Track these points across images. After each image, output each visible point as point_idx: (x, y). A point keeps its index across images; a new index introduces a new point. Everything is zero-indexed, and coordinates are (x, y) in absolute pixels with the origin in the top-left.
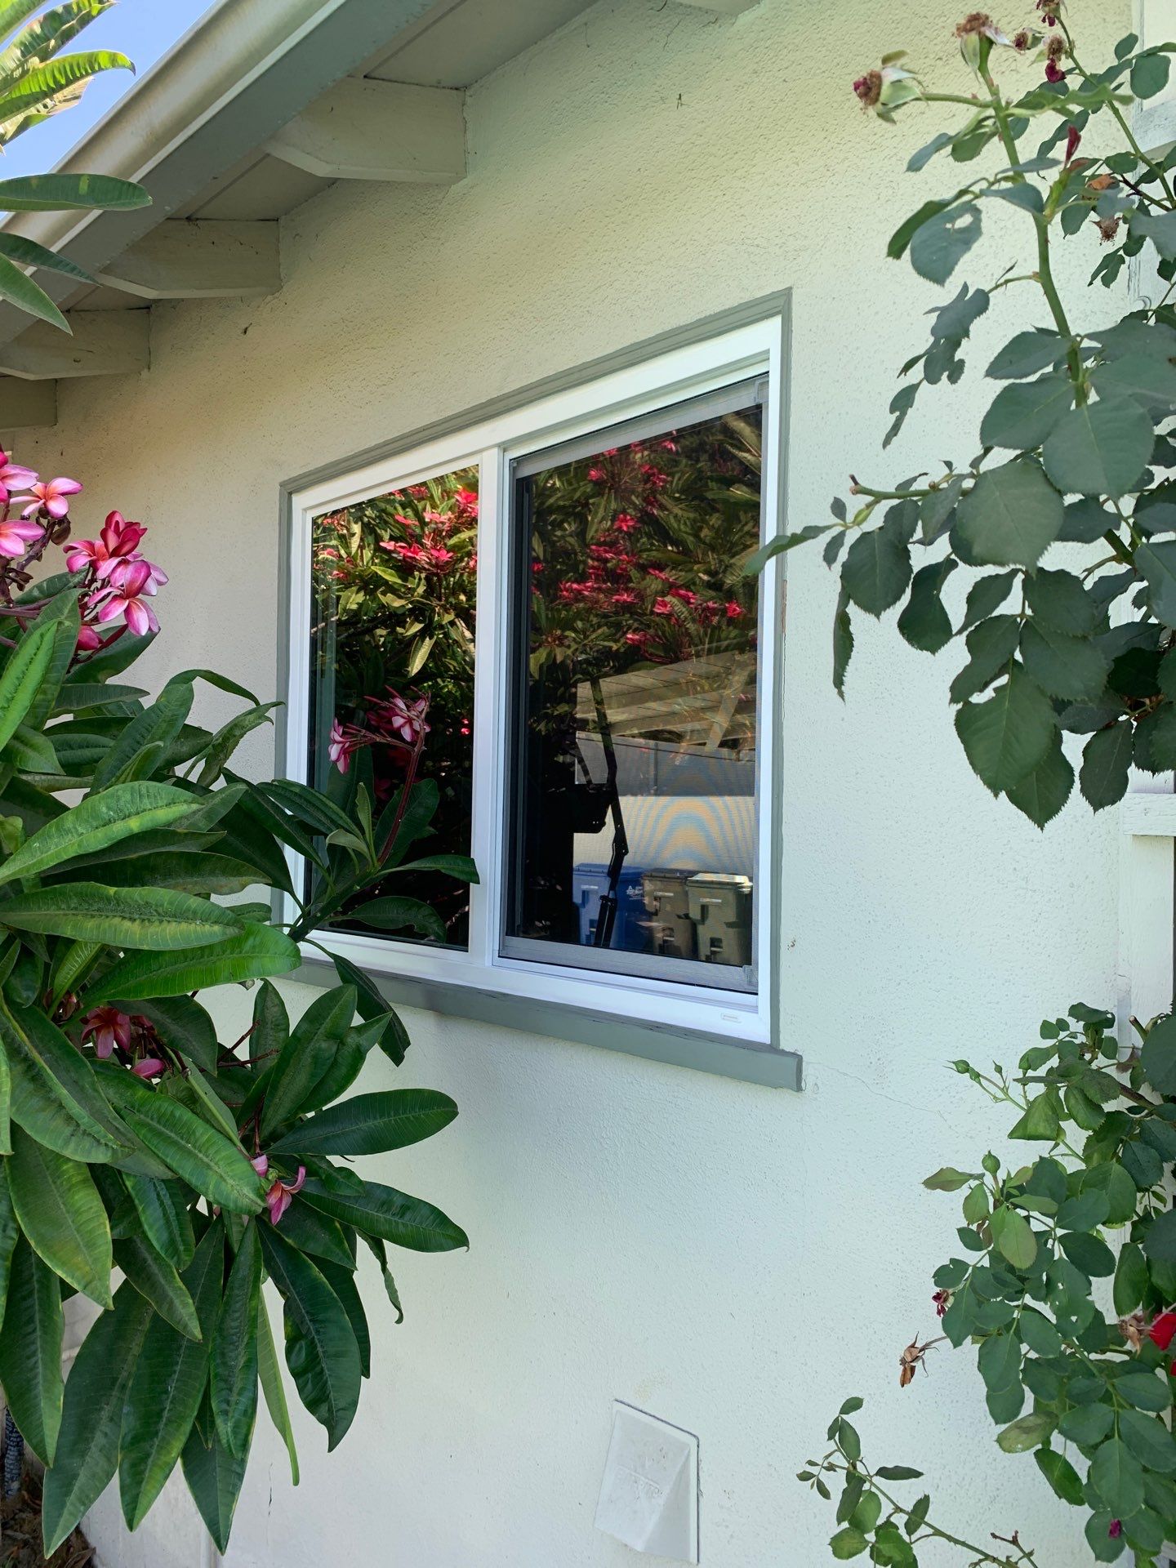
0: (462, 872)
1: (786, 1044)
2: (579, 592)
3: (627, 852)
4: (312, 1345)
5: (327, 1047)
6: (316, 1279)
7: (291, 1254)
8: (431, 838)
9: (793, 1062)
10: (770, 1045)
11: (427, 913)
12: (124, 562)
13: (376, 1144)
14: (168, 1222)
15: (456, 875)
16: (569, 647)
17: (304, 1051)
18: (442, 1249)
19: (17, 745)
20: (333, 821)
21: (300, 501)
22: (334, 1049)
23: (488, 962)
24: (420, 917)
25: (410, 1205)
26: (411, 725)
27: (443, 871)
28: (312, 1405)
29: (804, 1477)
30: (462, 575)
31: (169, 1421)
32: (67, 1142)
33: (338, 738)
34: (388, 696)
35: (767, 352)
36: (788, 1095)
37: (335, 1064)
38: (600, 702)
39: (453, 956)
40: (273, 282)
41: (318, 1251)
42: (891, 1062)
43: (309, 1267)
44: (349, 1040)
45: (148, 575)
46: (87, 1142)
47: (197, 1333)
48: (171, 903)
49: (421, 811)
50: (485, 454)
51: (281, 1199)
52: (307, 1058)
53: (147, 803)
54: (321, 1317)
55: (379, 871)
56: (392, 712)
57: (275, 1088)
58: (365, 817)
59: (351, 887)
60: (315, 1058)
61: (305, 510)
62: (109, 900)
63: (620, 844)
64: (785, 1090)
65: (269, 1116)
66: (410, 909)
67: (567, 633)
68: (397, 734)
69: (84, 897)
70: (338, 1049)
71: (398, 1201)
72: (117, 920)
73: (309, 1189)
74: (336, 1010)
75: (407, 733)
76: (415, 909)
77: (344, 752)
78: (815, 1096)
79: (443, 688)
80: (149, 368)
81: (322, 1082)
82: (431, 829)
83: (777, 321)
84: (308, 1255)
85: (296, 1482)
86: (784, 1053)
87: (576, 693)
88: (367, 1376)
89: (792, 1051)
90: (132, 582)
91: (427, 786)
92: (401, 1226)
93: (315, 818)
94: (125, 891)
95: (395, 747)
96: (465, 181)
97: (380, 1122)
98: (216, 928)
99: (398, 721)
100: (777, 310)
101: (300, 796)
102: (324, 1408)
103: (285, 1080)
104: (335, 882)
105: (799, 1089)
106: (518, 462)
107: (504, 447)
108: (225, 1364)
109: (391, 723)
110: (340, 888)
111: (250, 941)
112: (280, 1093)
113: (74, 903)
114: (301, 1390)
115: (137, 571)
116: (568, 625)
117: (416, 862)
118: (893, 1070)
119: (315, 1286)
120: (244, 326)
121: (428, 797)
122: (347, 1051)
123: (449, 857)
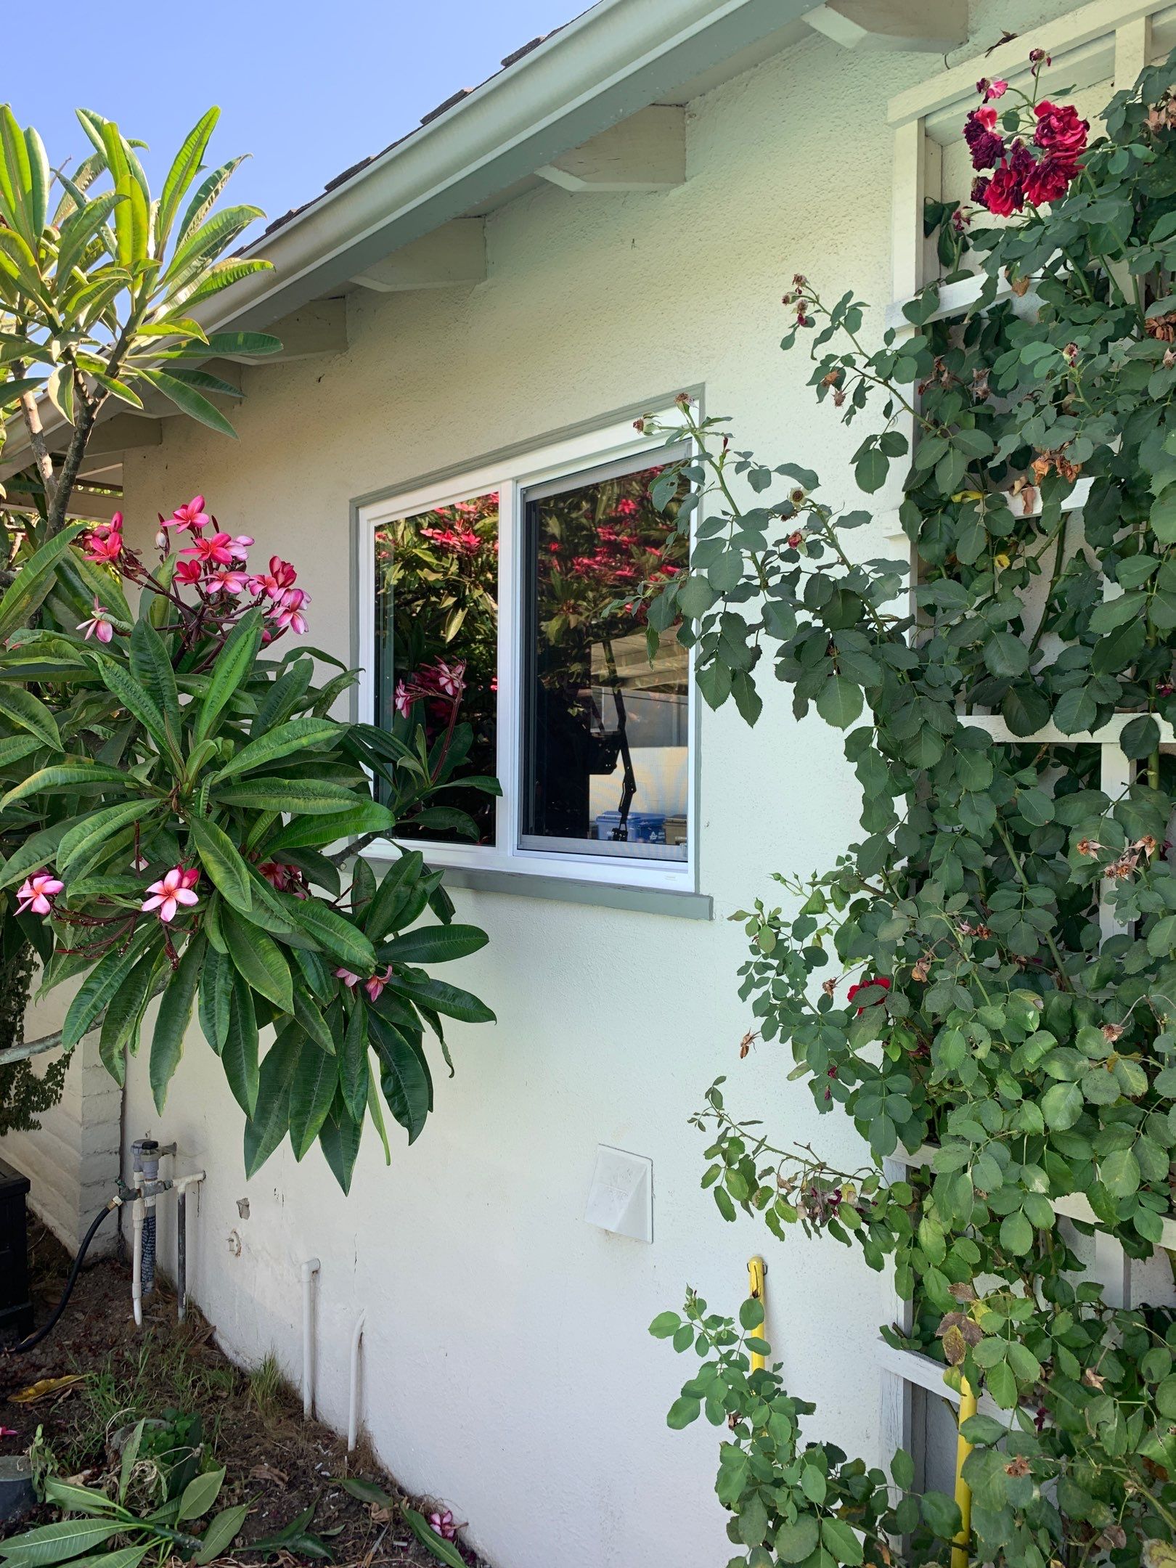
0: (490, 788)
1: (703, 891)
2: (589, 566)
4: (397, 1080)
5: (404, 890)
6: (398, 1039)
7: (382, 1023)
8: (468, 765)
9: (707, 901)
10: (694, 893)
11: (465, 819)
12: (288, 591)
13: (435, 958)
14: (319, 976)
15: (486, 790)
16: (580, 614)
17: (388, 896)
18: (479, 1021)
19: (233, 699)
20: (399, 752)
21: (365, 514)
22: (409, 891)
23: (509, 853)
24: (459, 821)
25: (458, 993)
26: (453, 684)
27: (475, 787)
28: (398, 1116)
29: (691, 1121)
30: (488, 556)
31: (316, 1106)
32: (267, 922)
33: (403, 694)
34: (437, 664)
36: (705, 923)
37: (409, 902)
38: (611, 660)
39: (485, 850)
40: (342, 345)
41: (400, 1022)
43: (394, 1032)
44: (418, 887)
45: (303, 598)
46: (278, 922)
47: (333, 1050)
48: (321, 788)
49: (460, 746)
50: (503, 484)
51: (377, 986)
52: (392, 898)
53: (310, 730)
54: (403, 1063)
55: (432, 787)
56: (439, 674)
57: (372, 916)
58: (421, 749)
59: (412, 799)
60: (397, 897)
61: (369, 521)
62: (284, 787)
63: (629, 785)
64: (703, 920)
66: (452, 815)
67: (580, 602)
68: (444, 691)
69: (269, 787)
70: (412, 892)
71: (450, 992)
72: (290, 799)
73: (395, 983)
74: (410, 868)
75: (449, 690)
76: (456, 815)
77: (407, 703)
78: (718, 922)
79: (475, 649)
80: (241, 403)
81: (399, 916)
82: (468, 759)
84: (395, 1025)
85: (389, 1164)
86: (702, 896)
87: (589, 654)
88: (431, 1111)
89: (707, 895)
90: (294, 603)
91: (464, 728)
92: (453, 1007)
93: (386, 749)
94: (294, 781)
95: (443, 700)
96: (486, 283)
97: (439, 943)
98: (347, 802)
99: (443, 681)
101: (375, 734)
102: (405, 1119)
103: (379, 911)
104: (402, 796)
105: (711, 919)
106: (526, 491)
107: (517, 480)
108: (348, 1073)
109: (438, 682)
110: (405, 799)
111: (366, 811)
113: (262, 790)
114: (391, 1106)
115: (296, 595)
116: (580, 595)
117: (459, 781)
119: (398, 1045)
120: (318, 377)
121: (465, 737)
122: (417, 894)
123: (481, 778)
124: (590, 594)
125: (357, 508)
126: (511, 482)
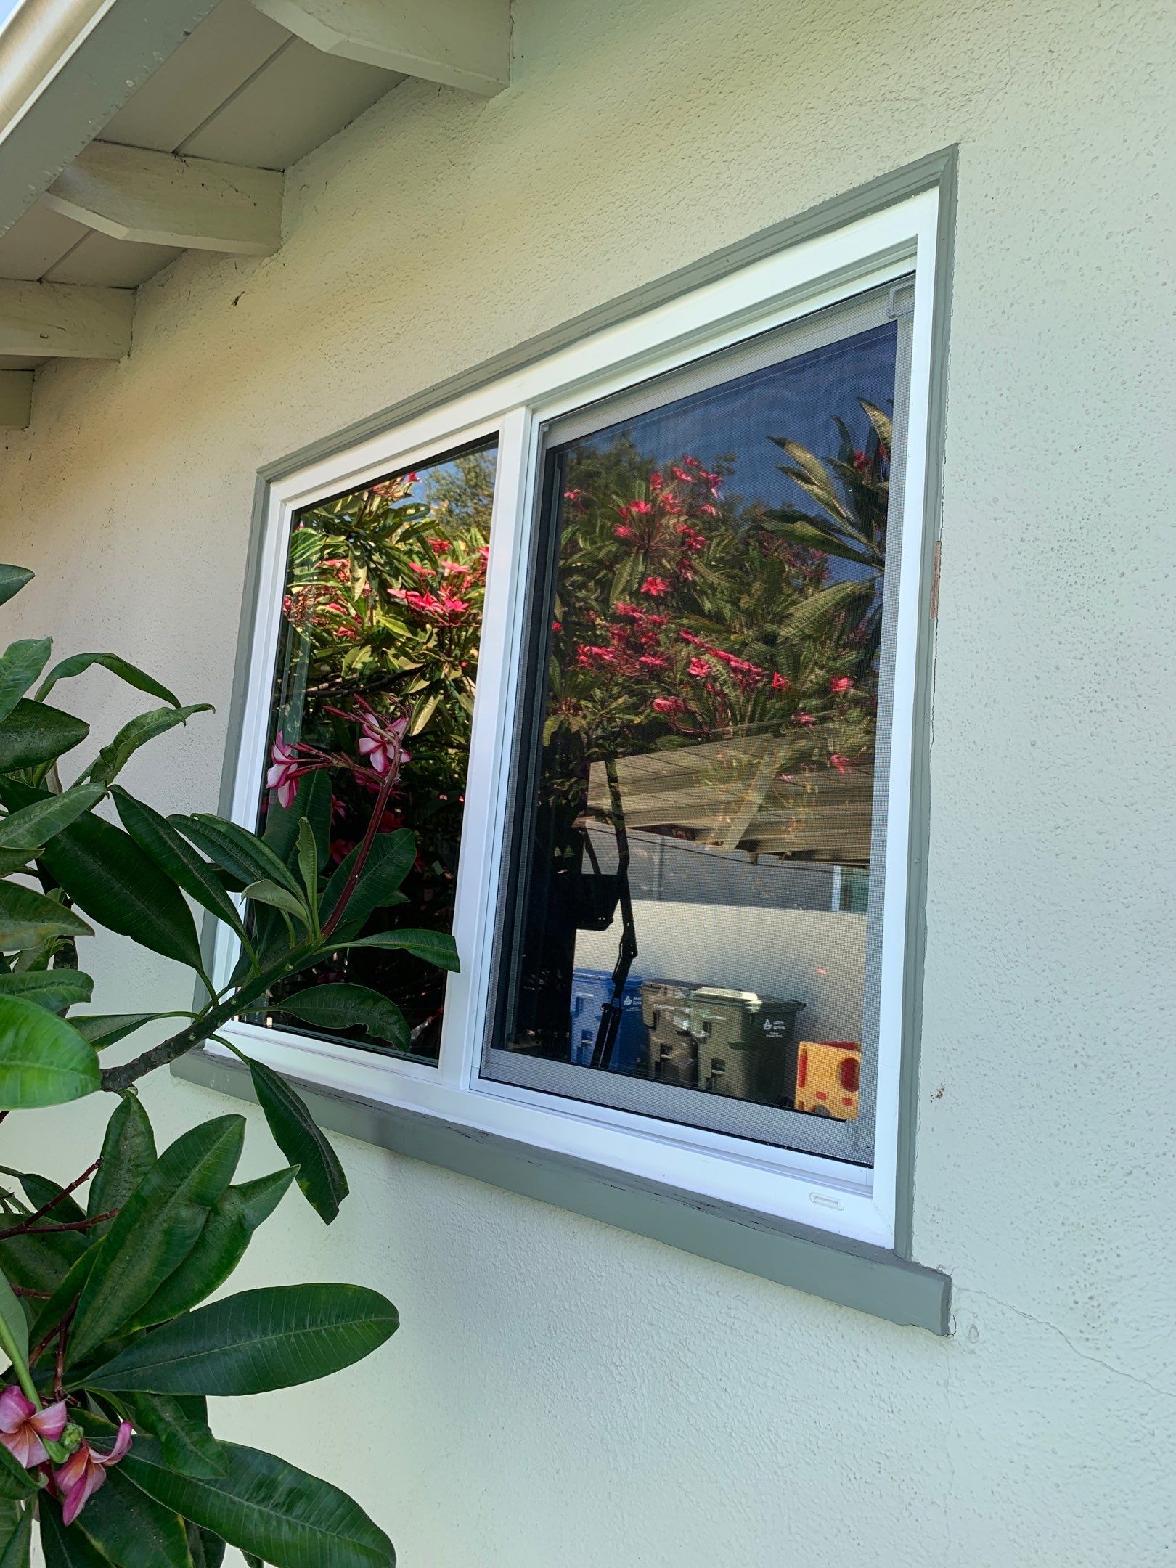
0: (438, 955)
1: (923, 1253)
3: (636, 954)
5: (191, 1217)
8: (399, 907)
10: (893, 1252)
11: (385, 1010)
15: (430, 958)
16: (584, 718)
17: (151, 1222)
21: (279, 491)
22: (201, 1220)
23: (463, 1084)
24: (376, 1014)
25: (305, 1489)
26: (385, 750)
27: (411, 951)
33: (281, 758)
35: (914, 241)
36: (922, 1339)
37: (201, 1244)
38: (615, 788)
39: (417, 1071)
42: (1114, 1304)
44: (227, 1207)
49: (390, 870)
50: (507, 416)
51: (84, 1478)
52: (155, 1235)
55: (323, 945)
56: (360, 731)
57: (97, 1282)
58: (308, 869)
59: (283, 965)
60: (169, 1233)
61: (285, 501)
63: (629, 946)
64: (918, 1329)
65: (83, 1328)
66: (362, 1002)
67: (583, 702)
68: (365, 760)
70: (207, 1221)
71: (286, 1483)
74: (208, 1157)
75: (377, 761)
76: (370, 1003)
77: (287, 776)
78: (972, 1346)
80: (129, 355)
81: (177, 1273)
82: (402, 896)
83: (933, 195)
86: (917, 1268)
87: (587, 774)
89: (934, 1267)
91: (400, 838)
92: (285, 1528)
93: (240, 866)
95: (362, 776)
96: (506, 92)
97: (271, 1339)
99: (367, 745)
100: (934, 178)
101: (225, 837)
103: (117, 1267)
104: (263, 958)
105: (945, 1332)
106: (551, 425)
107: (533, 405)
109: (357, 745)
110: (269, 966)
112: (106, 1289)
116: (585, 693)
117: (374, 937)
118: (1116, 1320)
120: (235, 297)
121: (401, 854)
122: (223, 1225)
123: (422, 933)
124: (598, 693)
125: (269, 482)
126: (523, 409)
